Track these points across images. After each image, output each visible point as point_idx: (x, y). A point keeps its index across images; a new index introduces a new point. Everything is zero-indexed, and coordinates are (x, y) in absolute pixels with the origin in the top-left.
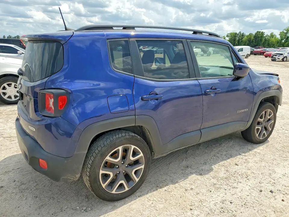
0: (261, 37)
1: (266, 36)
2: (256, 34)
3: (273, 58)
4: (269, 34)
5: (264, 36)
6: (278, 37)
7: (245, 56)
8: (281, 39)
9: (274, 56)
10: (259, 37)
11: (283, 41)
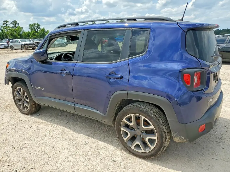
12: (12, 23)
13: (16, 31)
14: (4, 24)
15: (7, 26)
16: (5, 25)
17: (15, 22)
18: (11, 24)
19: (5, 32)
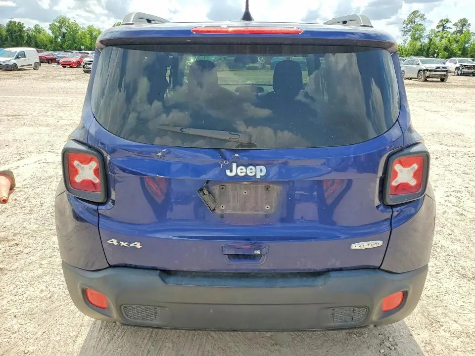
0: (20, 31)
1: (27, 30)
2: (9, 26)
3: (85, 69)
4: (32, 27)
5: (24, 29)
6: (50, 33)
7: (33, 66)
8: (55, 37)
9: (88, 66)
10: (15, 31)
11: (59, 40)
12: (456, 25)
13: (457, 42)
14: (438, 27)
15: (443, 30)
16: (441, 29)
17: (464, 22)
18: (453, 27)
19: (434, 44)
